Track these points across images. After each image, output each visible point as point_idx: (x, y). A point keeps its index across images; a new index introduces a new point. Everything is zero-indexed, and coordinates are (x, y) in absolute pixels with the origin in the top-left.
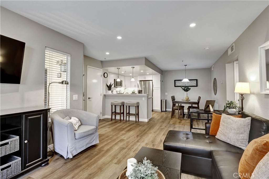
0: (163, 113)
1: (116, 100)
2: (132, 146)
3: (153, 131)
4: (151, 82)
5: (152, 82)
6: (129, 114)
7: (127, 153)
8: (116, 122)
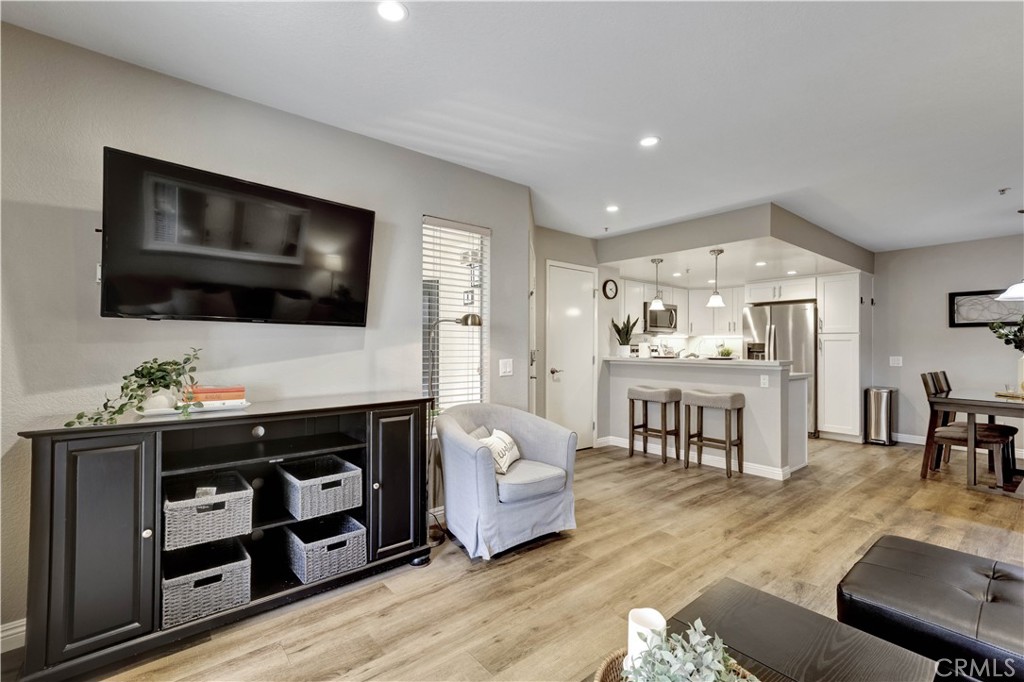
0: (873, 450)
1: (647, 382)
2: (698, 567)
3: (803, 524)
4: (809, 307)
5: (816, 310)
6: (699, 439)
7: (676, 589)
8: (647, 464)
